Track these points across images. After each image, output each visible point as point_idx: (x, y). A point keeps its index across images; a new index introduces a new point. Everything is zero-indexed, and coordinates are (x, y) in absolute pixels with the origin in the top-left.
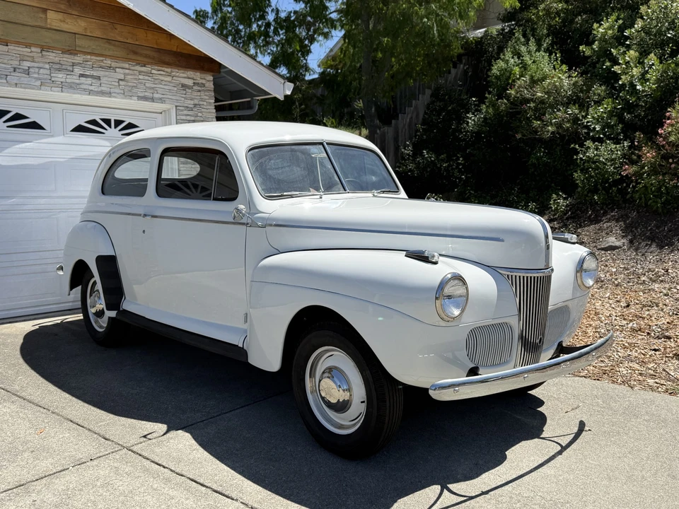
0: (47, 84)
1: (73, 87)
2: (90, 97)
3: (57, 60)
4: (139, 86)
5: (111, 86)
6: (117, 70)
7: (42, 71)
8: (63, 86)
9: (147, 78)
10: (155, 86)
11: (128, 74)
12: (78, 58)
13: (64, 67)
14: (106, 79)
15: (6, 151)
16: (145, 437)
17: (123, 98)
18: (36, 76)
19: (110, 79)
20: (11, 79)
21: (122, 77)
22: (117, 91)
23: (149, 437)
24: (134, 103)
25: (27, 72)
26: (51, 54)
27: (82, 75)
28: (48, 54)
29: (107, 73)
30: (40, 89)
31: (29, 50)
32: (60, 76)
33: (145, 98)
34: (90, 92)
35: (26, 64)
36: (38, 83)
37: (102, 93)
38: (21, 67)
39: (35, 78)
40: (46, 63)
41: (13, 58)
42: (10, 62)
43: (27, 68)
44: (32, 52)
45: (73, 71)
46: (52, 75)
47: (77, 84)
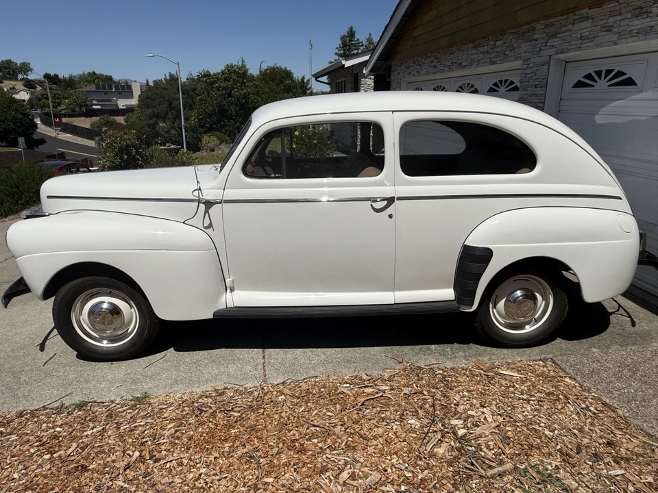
0: (623, 37)
1: (647, 32)
7: (623, 23)
13: (644, 10)
18: (616, 30)
20: (598, 41)
25: (609, 29)
30: (616, 44)
35: (612, 20)
36: (615, 38)
38: (607, 25)
39: (615, 33)
40: (629, 11)
41: (603, 18)
42: (600, 23)
43: (612, 24)
44: (620, 4)
45: (651, 12)
46: (630, 23)
47: (652, 27)
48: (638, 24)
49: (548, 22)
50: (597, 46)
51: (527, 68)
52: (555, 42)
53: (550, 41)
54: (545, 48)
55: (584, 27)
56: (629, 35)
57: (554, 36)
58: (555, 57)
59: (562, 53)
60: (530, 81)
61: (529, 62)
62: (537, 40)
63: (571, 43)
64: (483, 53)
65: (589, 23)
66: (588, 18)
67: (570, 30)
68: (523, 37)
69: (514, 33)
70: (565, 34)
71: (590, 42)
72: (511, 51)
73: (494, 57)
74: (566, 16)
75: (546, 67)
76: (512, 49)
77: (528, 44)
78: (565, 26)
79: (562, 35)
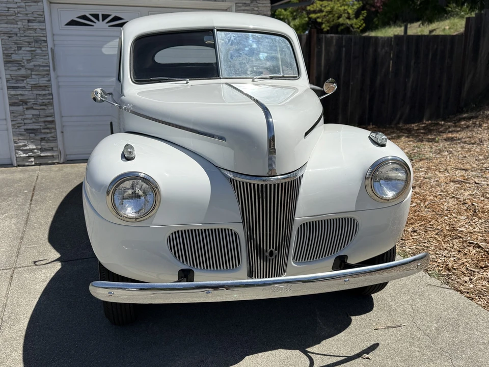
15: (108, 44)
16: (35, 262)
23: (37, 263)
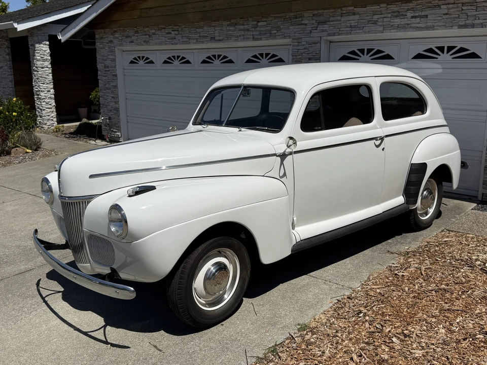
0: (387, 28)
1: (405, 27)
2: (417, 32)
3: (396, 9)
4: (461, 16)
5: (435, 21)
6: (442, 7)
7: (385, 19)
8: (399, 28)
9: (469, 7)
10: (477, 13)
11: (452, 8)
12: (413, 4)
13: (401, 13)
14: (432, 16)
17: (444, 29)
18: (381, 24)
19: (436, 16)
20: (366, 29)
21: (446, 11)
22: (440, 24)
24: (455, 31)
25: (375, 23)
26: (392, 6)
27: (413, 17)
28: (390, 6)
29: (433, 11)
30: (383, 32)
31: (379, 7)
32: (397, 20)
33: (466, 26)
34: (418, 29)
35: (376, 17)
36: (381, 29)
37: (427, 28)
38: (373, 20)
39: (380, 25)
40: (389, 13)
41: (369, 15)
42: (366, 18)
43: (376, 19)
44: (381, 7)
45: (406, 15)
46: (392, 21)
47: (409, 24)
48: (397, 21)
49: (316, 12)
50: (365, 33)
51: (298, 45)
52: (326, 27)
53: (319, 26)
54: (315, 31)
55: (353, 20)
56: (392, 28)
57: (324, 23)
58: (325, 38)
59: (334, 35)
60: (304, 55)
61: (300, 41)
62: (306, 24)
63: (341, 30)
64: (244, 30)
65: (357, 17)
66: (354, 14)
67: (340, 20)
68: (290, 21)
69: (281, 17)
70: (335, 23)
71: (360, 30)
72: (278, 31)
73: (257, 35)
74: (334, 10)
75: (318, 45)
76: (278, 29)
77: (297, 27)
78: (334, 17)
79: (332, 23)
